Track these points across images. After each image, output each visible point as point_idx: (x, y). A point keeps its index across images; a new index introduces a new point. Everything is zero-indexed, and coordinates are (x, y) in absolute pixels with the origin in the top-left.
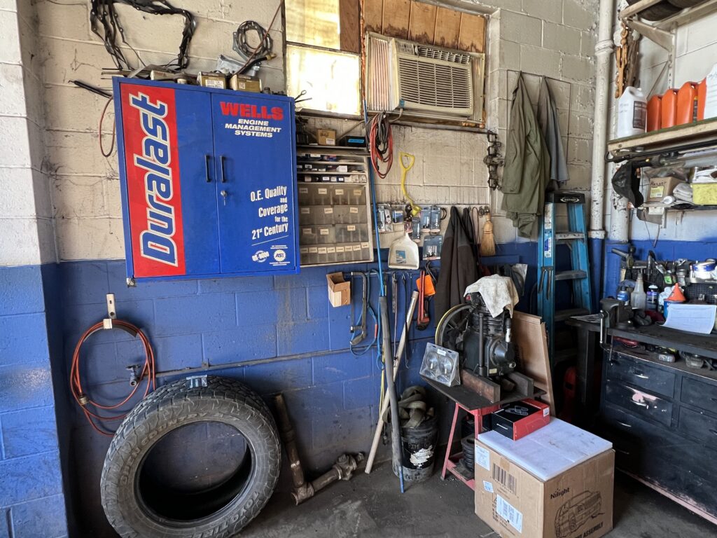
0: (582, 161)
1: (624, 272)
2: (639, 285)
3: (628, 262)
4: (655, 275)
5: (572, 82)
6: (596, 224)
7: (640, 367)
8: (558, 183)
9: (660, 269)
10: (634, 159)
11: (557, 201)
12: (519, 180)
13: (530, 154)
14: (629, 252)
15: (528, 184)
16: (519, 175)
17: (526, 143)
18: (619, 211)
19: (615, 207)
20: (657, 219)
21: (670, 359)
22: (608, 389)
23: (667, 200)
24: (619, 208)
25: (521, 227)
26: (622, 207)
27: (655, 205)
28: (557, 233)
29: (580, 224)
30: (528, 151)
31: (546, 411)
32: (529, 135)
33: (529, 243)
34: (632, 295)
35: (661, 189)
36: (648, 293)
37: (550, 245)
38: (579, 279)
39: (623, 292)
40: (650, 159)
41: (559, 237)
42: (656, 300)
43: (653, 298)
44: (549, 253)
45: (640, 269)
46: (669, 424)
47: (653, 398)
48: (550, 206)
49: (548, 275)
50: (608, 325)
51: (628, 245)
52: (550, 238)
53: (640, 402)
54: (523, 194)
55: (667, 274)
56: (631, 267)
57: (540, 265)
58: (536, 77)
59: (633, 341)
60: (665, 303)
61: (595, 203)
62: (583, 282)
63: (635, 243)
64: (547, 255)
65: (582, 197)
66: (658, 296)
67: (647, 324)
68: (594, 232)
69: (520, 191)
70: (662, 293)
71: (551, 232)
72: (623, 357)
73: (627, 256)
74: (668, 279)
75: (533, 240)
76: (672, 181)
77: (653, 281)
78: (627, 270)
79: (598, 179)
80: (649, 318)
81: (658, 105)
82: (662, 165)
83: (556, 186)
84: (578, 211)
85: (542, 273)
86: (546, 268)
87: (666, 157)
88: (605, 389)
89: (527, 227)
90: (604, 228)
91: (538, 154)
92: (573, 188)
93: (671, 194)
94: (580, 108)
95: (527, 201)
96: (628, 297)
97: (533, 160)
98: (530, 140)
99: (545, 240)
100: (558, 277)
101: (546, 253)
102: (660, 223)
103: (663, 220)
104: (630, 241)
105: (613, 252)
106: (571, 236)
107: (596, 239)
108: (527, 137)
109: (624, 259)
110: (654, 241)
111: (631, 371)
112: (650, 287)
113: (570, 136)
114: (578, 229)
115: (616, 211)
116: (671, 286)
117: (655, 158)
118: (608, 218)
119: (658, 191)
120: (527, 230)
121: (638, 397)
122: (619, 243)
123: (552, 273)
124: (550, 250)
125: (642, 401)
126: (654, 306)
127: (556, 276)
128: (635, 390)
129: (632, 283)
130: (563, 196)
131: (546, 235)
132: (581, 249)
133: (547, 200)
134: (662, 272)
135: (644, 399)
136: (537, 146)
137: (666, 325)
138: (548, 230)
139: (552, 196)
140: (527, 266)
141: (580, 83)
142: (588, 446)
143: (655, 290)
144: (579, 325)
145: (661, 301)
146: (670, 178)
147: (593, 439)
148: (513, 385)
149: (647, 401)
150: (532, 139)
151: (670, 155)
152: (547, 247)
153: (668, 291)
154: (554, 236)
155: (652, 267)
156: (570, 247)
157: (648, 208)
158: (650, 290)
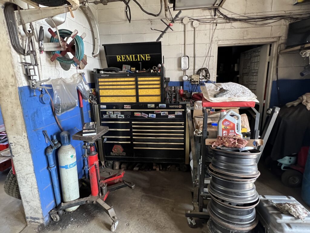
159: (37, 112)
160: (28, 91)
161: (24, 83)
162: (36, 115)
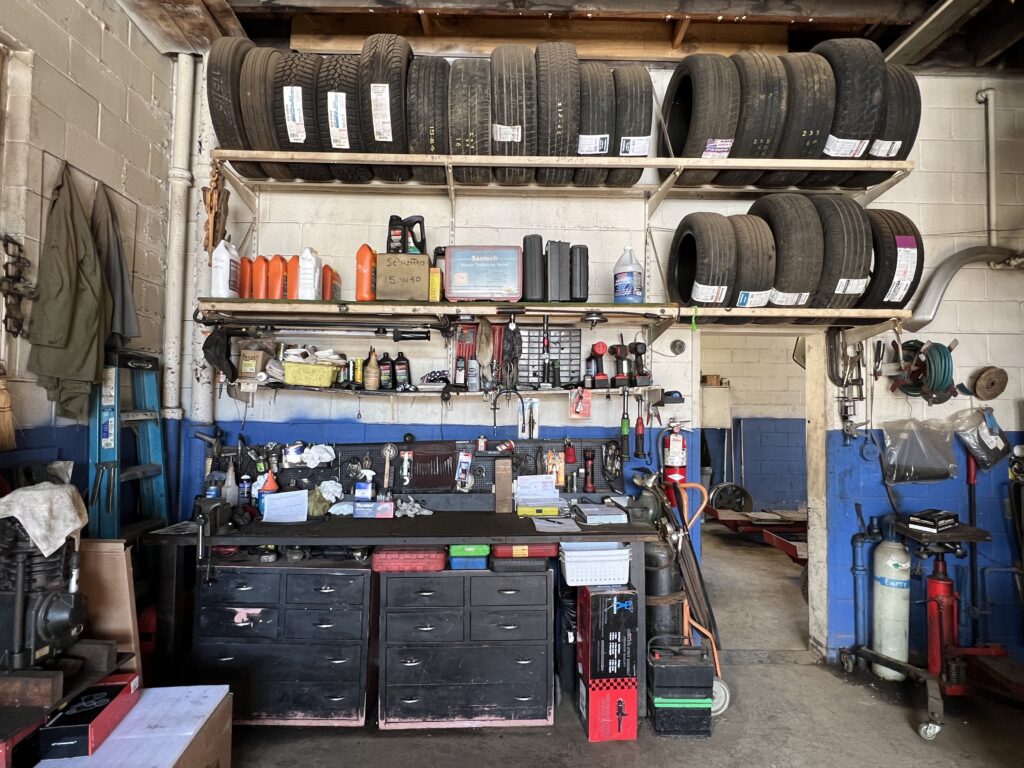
0: (151, 312)
1: (209, 462)
2: (230, 476)
3: (215, 449)
4: (246, 463)
5: (138, 203)
6: (171, 399)
7: (243, 577)
8: (122, 338)
9: (252, 455)
10: (229, 326)
11: (123, 364)
12: (67, 327)
13: (83, 290)
14: (215, 436)
15: (81, 335)
16: (65, 320)
17: (77, 272)
18: (202, 384)
19: (198, 379)
20: (245, 398)
21: (271, 558)
22: (204, 620)
23: (260, 377)
24: (202, 380)
25: (65, 401)
26: (206, 380)
27: (248, 381)
28: (123, 411)
29: (150, 399)
30: (81, 286)
31: (135, 683)
32: (82, 262)
33: (74, 426)
34: (223, 489)
35: (253, 363)
36: (241, 485)
37: (112, 430)
38: (149, 478)
39: (212, 488)
40: (247, 329)
41: (124, 417)
42: (249, 493)
43: (246, 490)
44: (110, 442)
45: (229, 457)
46: (275, 636)
47: (257, 611)
48: (112, 372)
49: (109, 475)
50: (208, 534)
51: (213, 427)
52: (112, 419)
53: (243, 622)
54: (71, 350)
55: (259, 461)
56: (219, 455)
57: (93, 460)
58: (89, 178)
59: (233, 546)
60: (260, 494)
61: (169, 371)
62: (154, 481)
63: (220, 425)
64: (107, 445)
65: (154, 361)
66: (250, 488)
67: (246, 521)
68: (169, 410)
69: (66, 345)
70: (255, 484)
71: (113, 410)
72: (223, 571)
73: (213, 441)
74: (261, 467)
75: (81, 422)
76: (264, 356)
77: (246, 470)
78: (214, 458)
79: (174, 340)
80: (247, 514)
81: (249, 269)
82: (259, 337)
83: (119, 343)
84: (148, 381)
85: (98, 472)
86: (106, 464)
87: (264, 330)
88: (199, 620)
89: (74, 401)
90: (180, 406)
91: (97, 292)
92: (138, 348)
93: (264, 370)
94: (149, 242)
95: (78, 361)
96: (219, 493)
97: (89, 301)
98: (84, 268)
99: (103, 422)
100: (125, 476)
101: (104, 442)
102: (247, 402)
103: (251, 398)
104: (215, 423)
105: (196, 437)
106: (141, 417)
107: (172, 419)
108: (80, 264)
109: (210, 445)
110: (241, 422)
111: (232, 586)
112: (243, 477)
113: (136, 275)
114: (149, 405)
115: (200, 384)
116: (263, 473)
117: (253, 328)
118: (186, 393)
119: (250, 365)
120: (72, 407)
121: (241, 616)
122: (203, 425)
123: (114, 472)
124: (112, 437)
125: (246, 619)
126: (247, 500)
127: (122, 475)
128: (237, 609)
129: (223, 475)
130: (130, 358)
131: (105, 414)
132: (153, 433)
133: (108, 363)
134: (253, 457)
135: (248, 616)
136: (96, 281)
137: (264, 520)
138: (108, 407)
139: (116, 358)
140: (72, 464)
141: (148, 208)
142: (201, 704)
143: (248, 481)
144: (164, 542)
145: (255, 493)
146: (261, 352)
147: (205, 692)
148: (80, 662)
149: (251, 618)
150: (88, 268)
151: (266, 328)
152: (107, 433)
153: (261, 480)
154: (119, 416)
155: (244, 454)
156: (135, 431)
157: (239, 384)
158: (242, 481)
159: (850, 471)
160: (842, 437)
161: (837, 424)
162: (848, 475)
